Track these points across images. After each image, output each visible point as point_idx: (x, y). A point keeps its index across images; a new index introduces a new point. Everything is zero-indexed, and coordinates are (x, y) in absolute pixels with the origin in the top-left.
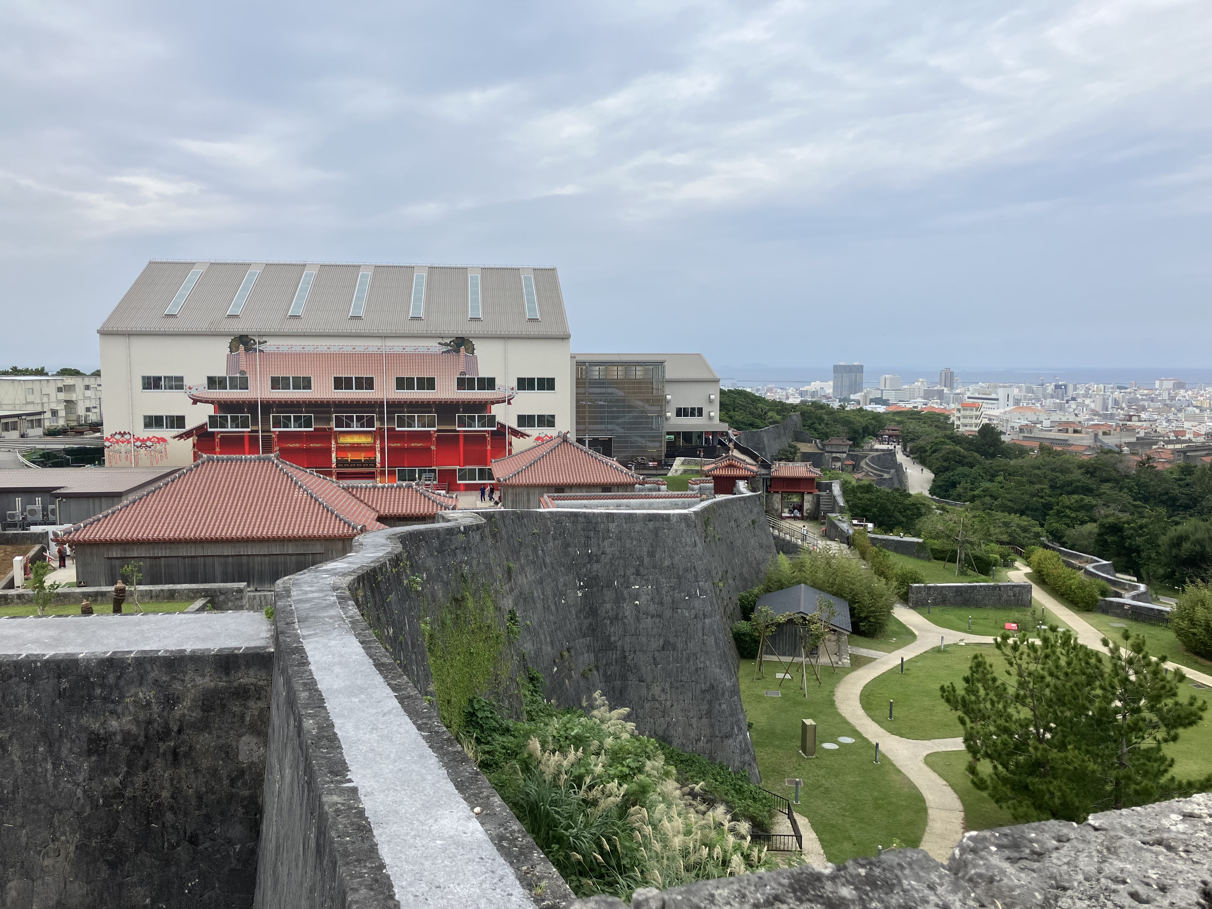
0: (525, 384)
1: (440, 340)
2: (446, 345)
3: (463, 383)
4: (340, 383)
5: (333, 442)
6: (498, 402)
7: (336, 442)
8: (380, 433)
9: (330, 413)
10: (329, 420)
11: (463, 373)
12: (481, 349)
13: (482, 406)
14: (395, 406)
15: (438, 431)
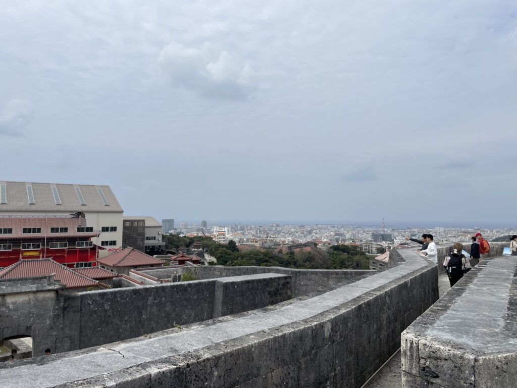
0: (105, 229)
1: (71, 213)
2: (73, 215)
3: (79, 230)
4: (25, 231)
5: (21, 255)
6: (94, 236)
7: (22, 255)
8: (43, 251)
9: (20, 243)
10: (20, 246)
11: (80, 226)
12: (87, 216)
13: (87, 238)
14: (50, 239)
15: (68, 249)
